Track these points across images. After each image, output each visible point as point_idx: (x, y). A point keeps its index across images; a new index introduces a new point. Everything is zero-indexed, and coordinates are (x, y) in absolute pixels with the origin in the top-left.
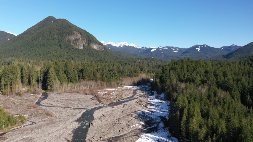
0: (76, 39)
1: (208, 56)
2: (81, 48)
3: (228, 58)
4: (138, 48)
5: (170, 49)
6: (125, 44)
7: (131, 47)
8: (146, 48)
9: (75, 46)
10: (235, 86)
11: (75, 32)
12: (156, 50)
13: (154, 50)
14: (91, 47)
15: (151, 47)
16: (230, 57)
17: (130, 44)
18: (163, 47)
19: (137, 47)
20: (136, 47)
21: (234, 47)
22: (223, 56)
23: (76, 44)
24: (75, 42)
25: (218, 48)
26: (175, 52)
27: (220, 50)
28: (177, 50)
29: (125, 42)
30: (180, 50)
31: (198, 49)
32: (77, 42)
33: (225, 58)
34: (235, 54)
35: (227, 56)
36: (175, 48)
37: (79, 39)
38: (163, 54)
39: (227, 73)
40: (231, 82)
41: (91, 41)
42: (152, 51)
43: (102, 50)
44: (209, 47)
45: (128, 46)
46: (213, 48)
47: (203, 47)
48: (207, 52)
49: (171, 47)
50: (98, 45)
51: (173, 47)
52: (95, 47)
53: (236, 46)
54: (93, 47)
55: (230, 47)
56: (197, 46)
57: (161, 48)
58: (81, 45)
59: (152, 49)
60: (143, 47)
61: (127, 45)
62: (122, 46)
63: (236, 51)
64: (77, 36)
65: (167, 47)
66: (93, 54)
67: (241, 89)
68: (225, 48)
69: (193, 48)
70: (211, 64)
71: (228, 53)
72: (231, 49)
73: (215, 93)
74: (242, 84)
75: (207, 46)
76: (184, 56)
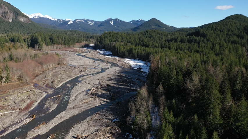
0: (4, 12)
1: (120, 29)
2: (11, 21)
3: (135, 31)
4: (54, 20)
5: (86, 21)
6: (40, 16)
7: (46, 18)
8: (62, 20)
9: (5, 19)
10: (134, 42)
11: (2, 5)
12: (73, 22)
13: (71, 23)
14: (19, 20)
15: (67, 20)
16: (137, 30)
17: (44, 16)
18: (79, 20)
19: (53, 18)
20: (51, 19)
21: (140, 21)
22: (131, 29)
23: (5, 17)
24: (4, 15)
25: (128, 22)
26: (91, 24)
27: (130, 23)
28: (93, 23)
29: (39, 14)
30: (96, 22)
31: (111, 23)
32: (6, 15)
33: (133, 31)
34: (140, 28)
35: (135, 30)
36: (91, 21)
37: (7, 12)
38: (80, 27)
39: (131, 38)
40: (132, 41)
41: (17, 14)
42: (69, 23)
43: (29, 23)
44: (121, 21)
45: (43, 18)
46: (124, 22)
47: (116, 21)
48: (119, 25)
49: (87, 20)
50: (24, 18)
51: (88, 20)
52: (22, 20)
53: (142, 20)
54: (21, 20)
55: (137, 21)
56: (111, 20)
57: (77, 20)
58: (10, 18)
59: (69, 21)
60: (60, 19)
61: (42, 16)
62: (36, 18)
63: (141, 25)
64: (5, 9)
65: (83, 20)
66: (23, 27)
67: (135, 43)
68: (134, 22)
69: (107, 22)
70: (124, 34)
71: (135, 26)
72: (138, 23)
73: (127, 44)
74: (136, 42)
75: (119, 19)
76: (99, 29)
